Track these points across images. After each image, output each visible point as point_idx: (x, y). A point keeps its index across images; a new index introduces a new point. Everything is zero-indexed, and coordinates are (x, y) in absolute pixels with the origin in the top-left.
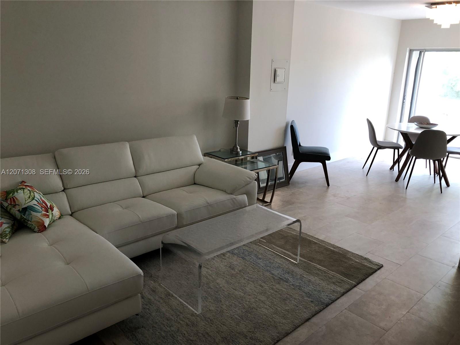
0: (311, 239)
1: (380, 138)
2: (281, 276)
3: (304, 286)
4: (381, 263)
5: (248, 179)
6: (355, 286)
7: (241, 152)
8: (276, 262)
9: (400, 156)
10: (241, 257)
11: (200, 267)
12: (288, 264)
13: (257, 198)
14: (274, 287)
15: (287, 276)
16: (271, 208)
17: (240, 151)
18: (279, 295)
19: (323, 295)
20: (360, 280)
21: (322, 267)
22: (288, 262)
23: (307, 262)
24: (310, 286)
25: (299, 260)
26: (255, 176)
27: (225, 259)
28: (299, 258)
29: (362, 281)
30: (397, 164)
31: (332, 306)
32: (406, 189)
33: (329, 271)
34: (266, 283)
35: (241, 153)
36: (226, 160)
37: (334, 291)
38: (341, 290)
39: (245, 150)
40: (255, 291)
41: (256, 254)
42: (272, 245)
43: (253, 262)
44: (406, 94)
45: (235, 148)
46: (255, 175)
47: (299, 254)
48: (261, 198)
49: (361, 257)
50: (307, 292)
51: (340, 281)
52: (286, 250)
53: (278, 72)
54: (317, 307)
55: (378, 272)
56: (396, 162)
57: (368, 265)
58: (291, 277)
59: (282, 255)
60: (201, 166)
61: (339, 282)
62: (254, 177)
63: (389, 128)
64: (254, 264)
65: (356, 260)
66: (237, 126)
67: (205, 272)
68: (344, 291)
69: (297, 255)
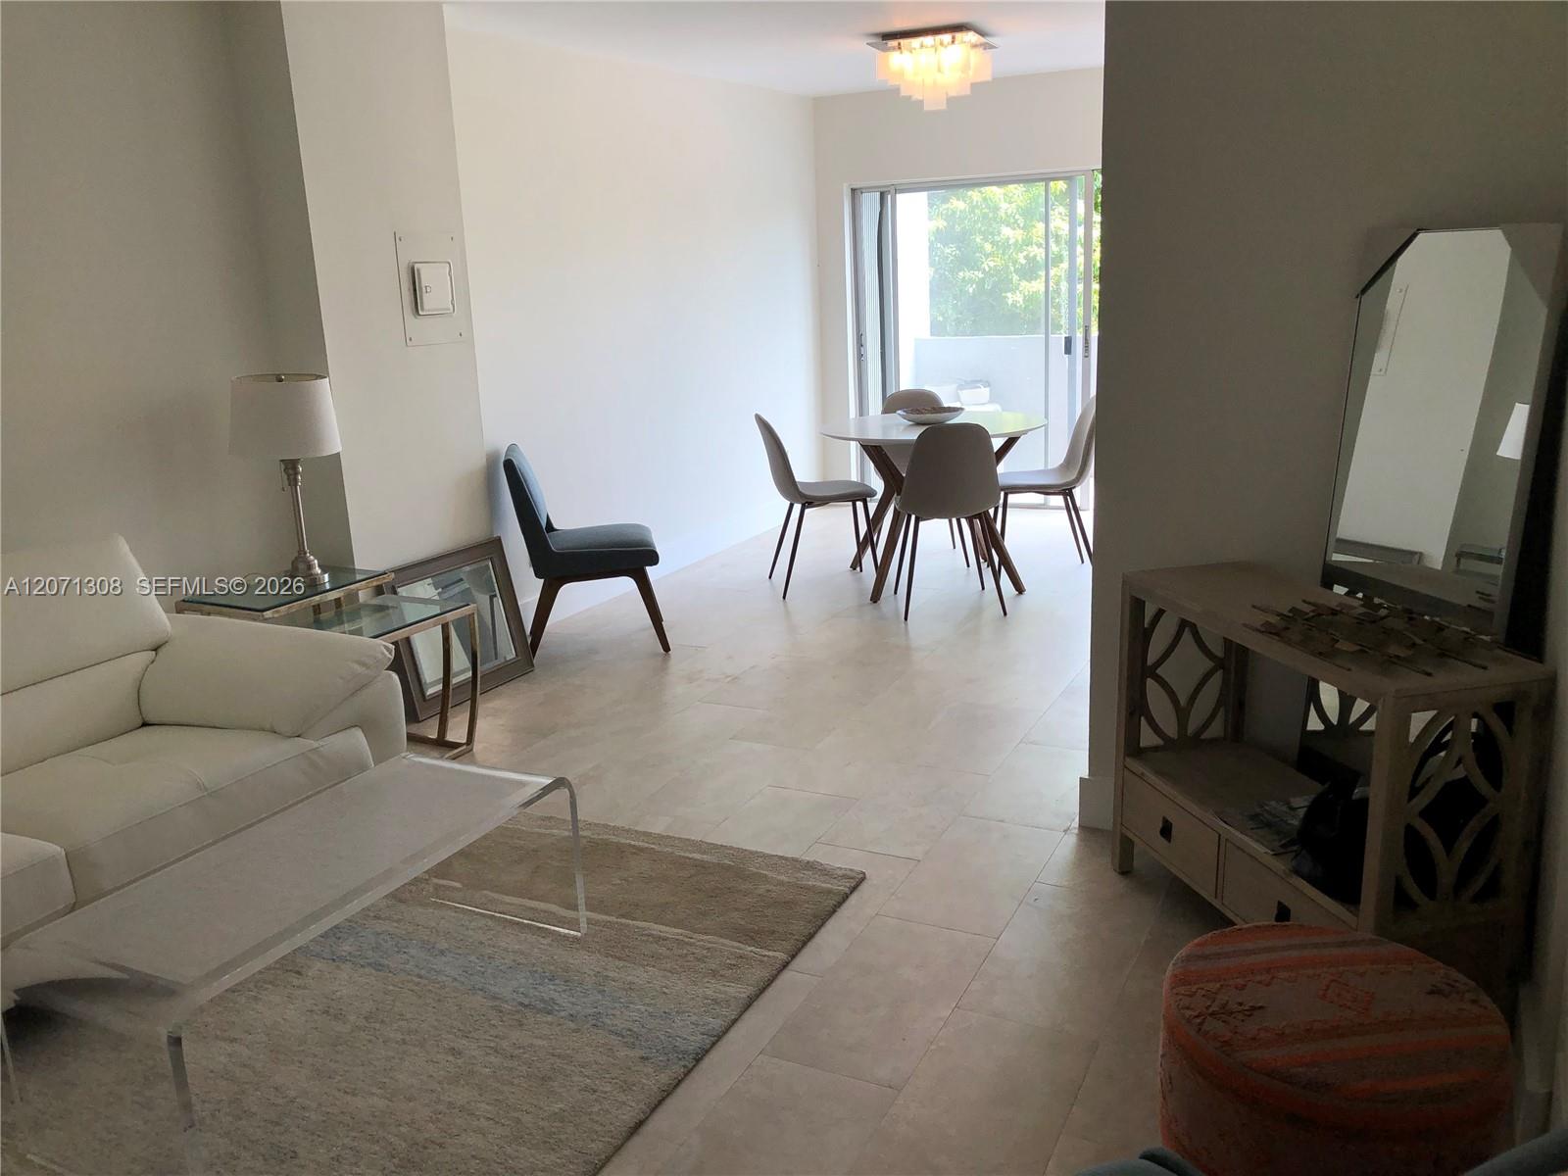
0: (623, 841)
1: (804, 472)
2: (525, 995)
3: (610, 1012)
4: (858, 868)
5: (359, 669)
6: (785, 965)
7: (326, 576)
8: (506, 950)
9: (874, 523)
10: (370, 964)
11: (176, 1042)
12: (550, 945)
13: (408, 734)
14: (505, 1044)
15: (549, 991)
16: (473, 762)
17: (324, 571)
18: (525, 1068)
19: (680, 1024)
20: (798, 940)
21: (667, 929)
22: (548, 941)
23: (617, 923)
24: (631, 1006)
25: (588, 924)
26: (387, 653)
27: (305, 988)
28: (583, 914)
29: (804, 944)
30: (869, 551)
31: (714, 1056)
32: (906, 619)
33: (696, 936)
34: (473, 1034)
35: (327, 580)
36: (268, 614)
37: (715, 1001)
38: (739, 992)
39: (342, 568)
40: (431, 1076)
41: (426, 938)
42: (485, 892)
43: (416, 971)
44: (862, 329)
45: (302, 566)
46: (383, 648)
47: (581, 901)
48: (434, 736)
49: (795, 864)
50: (623, 1028)
51: (733, 962)
52: (538, 900)
53: (426, 276)
54: (663, 1075)
55: (853, 899)
56: (866, 543)
57: (818, 884)
58: (565, 991)
59: (525, 921)
60: (162, 652)
61: (731, 967)
62: (380, 656)
63: (829, 438)
64: (421, 977)
65: (779, 878)
66: (296, 480)
67: (222, 1058)
68: (751, 990)
69: (575, 908)
